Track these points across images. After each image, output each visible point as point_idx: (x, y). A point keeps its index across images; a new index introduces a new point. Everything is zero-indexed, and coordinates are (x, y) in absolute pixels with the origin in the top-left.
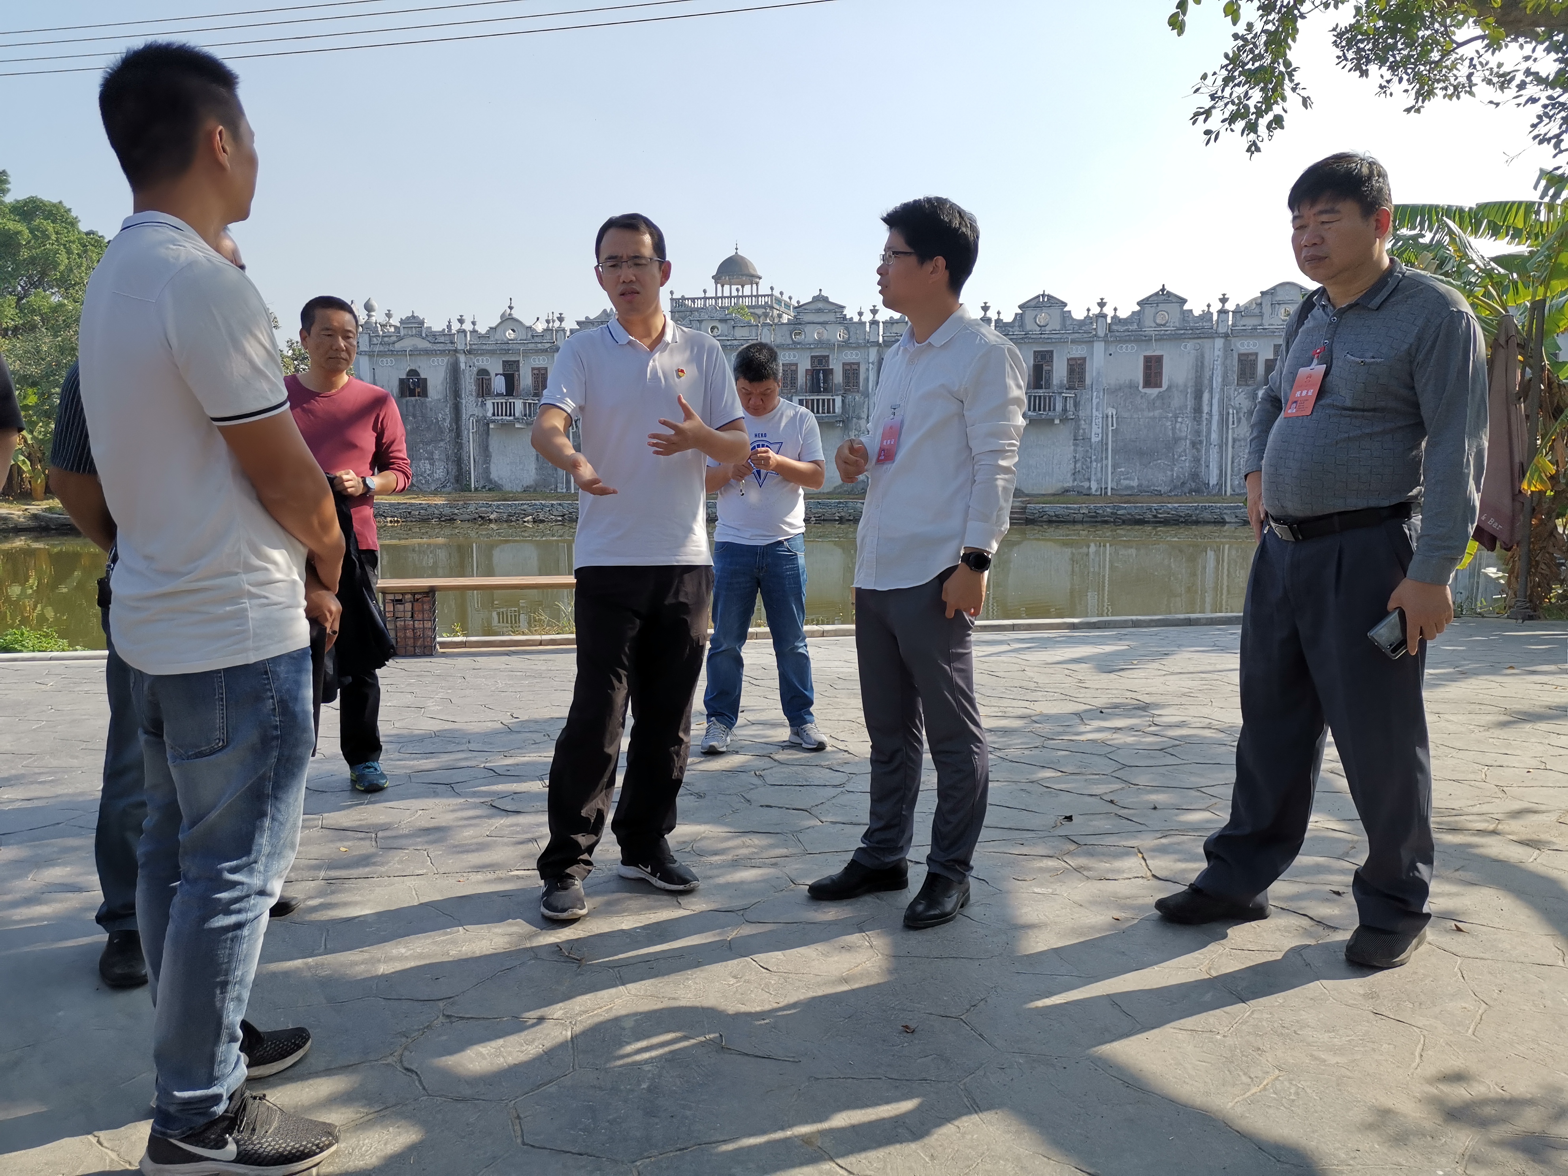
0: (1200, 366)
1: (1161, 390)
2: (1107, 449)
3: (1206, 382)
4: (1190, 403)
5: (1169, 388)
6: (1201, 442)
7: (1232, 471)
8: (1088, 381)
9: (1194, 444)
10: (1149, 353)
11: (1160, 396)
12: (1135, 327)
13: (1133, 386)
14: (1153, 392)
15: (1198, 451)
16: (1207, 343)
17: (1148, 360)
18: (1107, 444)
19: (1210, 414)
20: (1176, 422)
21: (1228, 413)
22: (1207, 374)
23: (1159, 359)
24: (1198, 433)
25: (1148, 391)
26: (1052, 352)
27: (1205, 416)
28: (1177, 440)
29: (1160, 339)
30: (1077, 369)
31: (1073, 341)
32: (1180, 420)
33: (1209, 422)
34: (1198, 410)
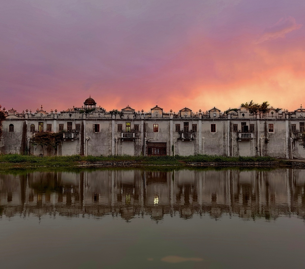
0: (224, 127)
1: (215, 133)
2: (203, 147)
3: (226, 131)
4: (223, 136)
5: (217, 132)
6: (225, 146)
7: (233, 153)
8: (197, 130)
9: (224, 146)
10: (212, 123)
11: (215, 134)
12: (208, 117)
13: (209, 132)
14: (214, 133)
15: (225, 148)
16: (226, 122)
17: (212, 125)
18: (203, 146)
19: (227, 139)
20: (219, 141)
21: (232, 139)
22: (226, 129)
23: (215, 125)
24: (225, 143)
25: (212, 133)
26: (188, 123)
27: (226, 139)
28: (220, 145)
29: (215, 120)
30: (195, 127)
31: (194, 120)
32: (220, 140)
33: (227, 141)
34: (224, 138)
